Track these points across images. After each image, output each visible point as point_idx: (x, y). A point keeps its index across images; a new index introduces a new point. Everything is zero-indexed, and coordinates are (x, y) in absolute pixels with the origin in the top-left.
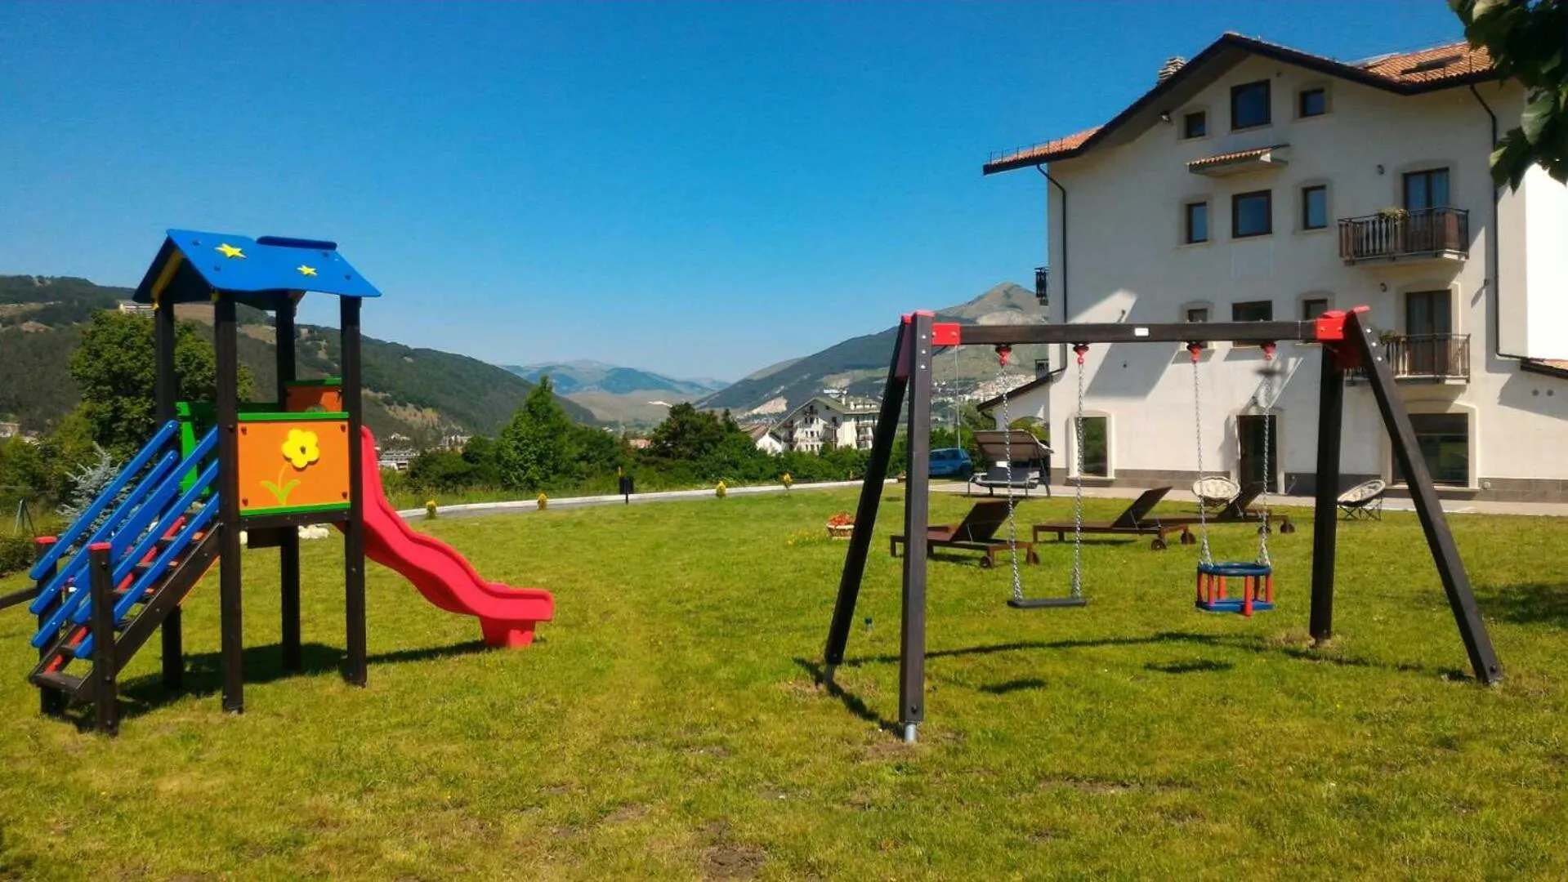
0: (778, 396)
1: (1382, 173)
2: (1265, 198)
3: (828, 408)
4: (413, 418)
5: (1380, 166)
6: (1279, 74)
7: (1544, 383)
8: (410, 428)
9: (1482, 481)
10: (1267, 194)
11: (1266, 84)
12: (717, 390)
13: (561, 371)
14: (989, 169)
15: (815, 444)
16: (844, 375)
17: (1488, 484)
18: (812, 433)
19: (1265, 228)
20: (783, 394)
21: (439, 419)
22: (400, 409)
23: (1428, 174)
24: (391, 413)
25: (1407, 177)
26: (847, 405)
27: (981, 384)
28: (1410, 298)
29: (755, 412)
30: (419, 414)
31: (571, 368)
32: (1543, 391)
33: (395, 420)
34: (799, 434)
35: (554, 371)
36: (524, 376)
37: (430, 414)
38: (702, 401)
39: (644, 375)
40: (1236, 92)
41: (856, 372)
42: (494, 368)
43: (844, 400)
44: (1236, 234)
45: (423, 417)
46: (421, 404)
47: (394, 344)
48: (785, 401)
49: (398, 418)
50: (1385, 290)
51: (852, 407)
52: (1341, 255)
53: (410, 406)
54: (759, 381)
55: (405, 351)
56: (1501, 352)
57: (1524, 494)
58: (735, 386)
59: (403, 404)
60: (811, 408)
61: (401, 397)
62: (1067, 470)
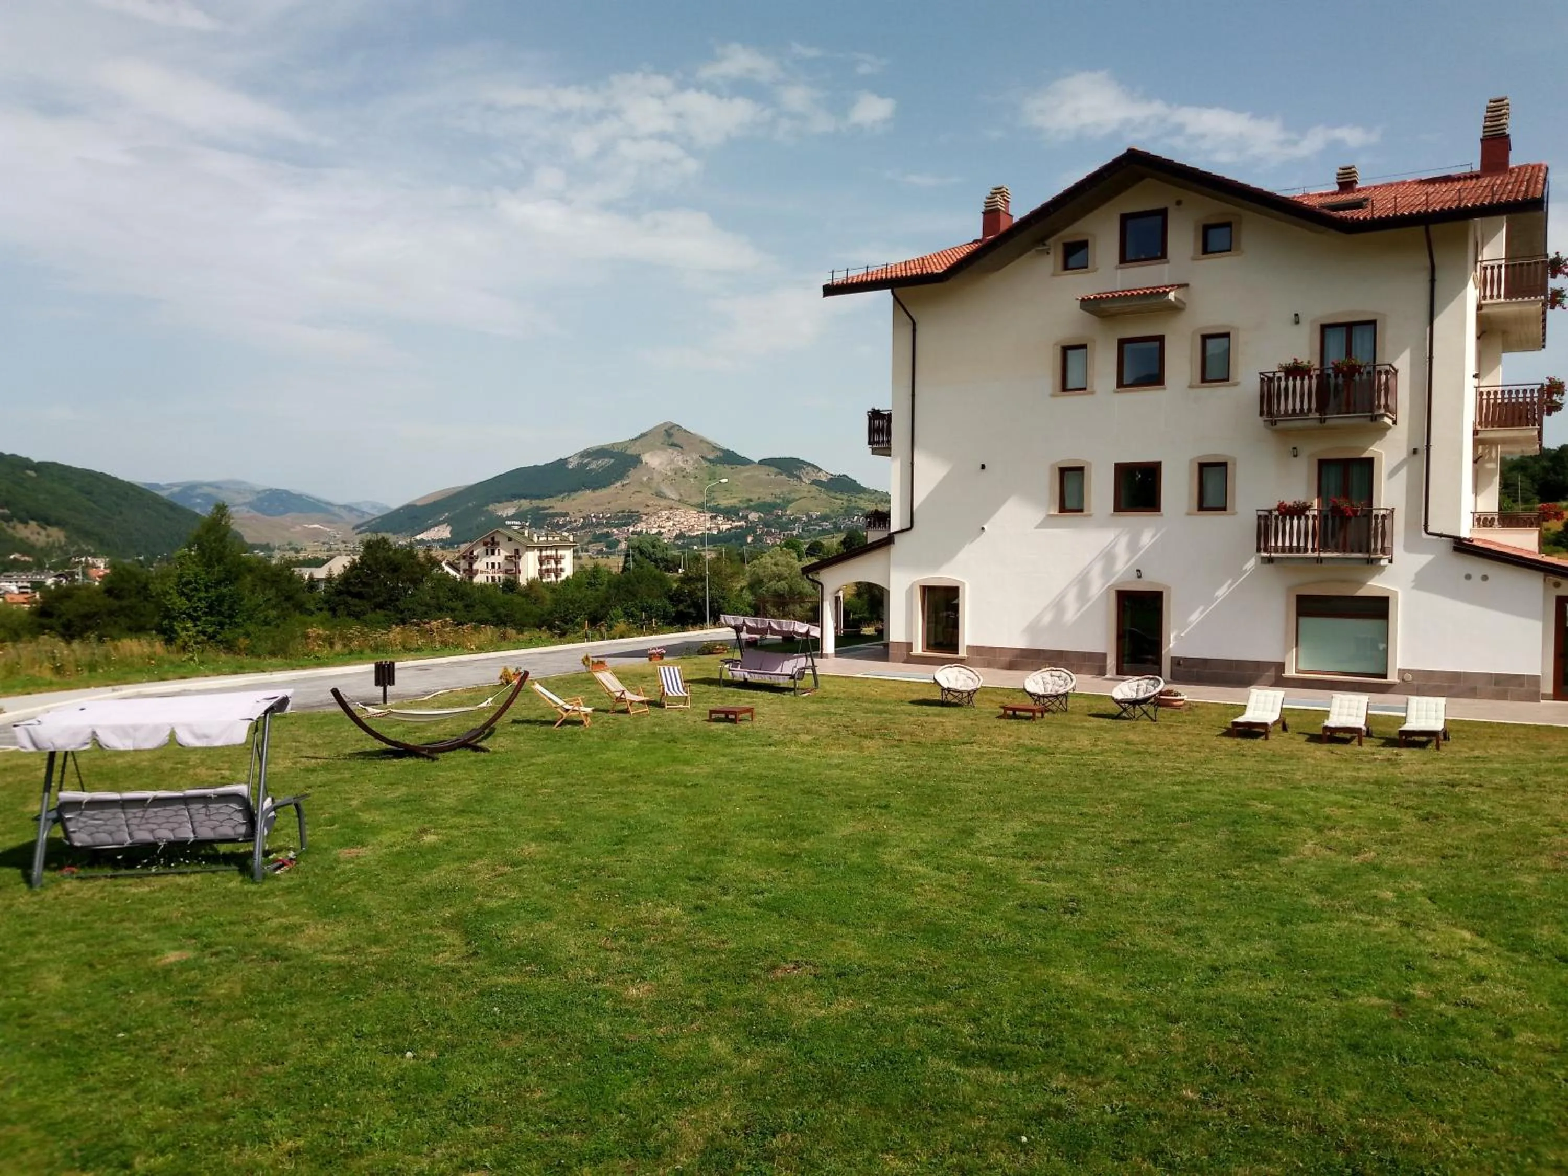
0: (443, 522)
1: (1297, 322)
2: (1157, 344)
3: (510, 539)
4: (36, 536)
5: (1296, 315)
6: (1179, 203)
7: (1478, 567)
8: (33, 547)
9: (1402, 672)
10: (1160, 339)
11: (1163, 213)
12: (380, 514)
13: (207, 490)
14: (829, 290)
15: (496, 576)
16: (509, 504)
17: (1409, 677)
18: (493, 564)
19: (1155, 379)
20: (448, 521)
21: (66, 537)
22: (20, 526)
23: (1349, 327)
24: (10, 531)
25: (1324, 328)
26: (530, 535)
27: (645, 517)
28: (1323, 465)
29: (418, 537)
30: (43, 533)
31: (218, 487)
32: (1477, 577)
33: (14, 538)
34: (479, 565)
35: (199, 491)
36: (163, 494)
37: (57, 535)
38: (361, 525)
39: (299, 497)
40: (1125, 219)
41: (523, 501)
42: (131, 486)
43: (526, 532)
44: (1120, 384)
45: (48, 536)
46: (45, 521)
47: (13, 456)
48: (449, 528)
49: (18, 536)
50: (1295, 456)
51: (535, 539)
52: (1262, 414)
53: (33, 523)
54: (423, 507)
55: (26, 464)
56: (1430, 530)
57: (1451, 687)
58: (398, 510)
59: (25, 522)
60: (493, 539)
61: (23, 514)
62: (909, 646)
